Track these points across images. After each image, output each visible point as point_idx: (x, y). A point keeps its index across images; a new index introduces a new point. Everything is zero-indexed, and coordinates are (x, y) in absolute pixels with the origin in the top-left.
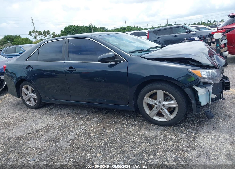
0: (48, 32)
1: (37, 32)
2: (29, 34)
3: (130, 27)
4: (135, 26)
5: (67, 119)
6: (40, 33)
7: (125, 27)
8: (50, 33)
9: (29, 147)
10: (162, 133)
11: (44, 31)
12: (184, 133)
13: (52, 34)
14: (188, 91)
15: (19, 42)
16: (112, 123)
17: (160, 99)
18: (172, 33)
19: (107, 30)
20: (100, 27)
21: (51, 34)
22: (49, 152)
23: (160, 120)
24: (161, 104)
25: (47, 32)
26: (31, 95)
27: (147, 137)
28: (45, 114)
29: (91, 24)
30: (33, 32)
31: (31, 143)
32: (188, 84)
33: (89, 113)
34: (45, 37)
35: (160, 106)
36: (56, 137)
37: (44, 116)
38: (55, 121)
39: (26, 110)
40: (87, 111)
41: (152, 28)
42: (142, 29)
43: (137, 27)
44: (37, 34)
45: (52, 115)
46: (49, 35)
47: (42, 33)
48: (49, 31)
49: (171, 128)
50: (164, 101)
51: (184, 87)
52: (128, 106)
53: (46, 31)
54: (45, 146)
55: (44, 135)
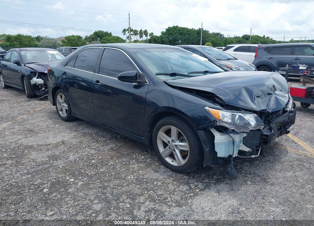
0: (146, 33)
1: (132, 30)
2: (123, 32)
3: (258, 36)
4: (264, 36)
5: (85, 140)
6: (135, 33)
7: (250, 36)
8: (148, 33)
9: (29, 158)
10: (165, 179)
11: (141, 30)
12: (189, 186)
13: (150, 36)
14: (201, 133)
15: (108, 40)
16: (124, 154)
17: (173, 137)
18: (293, 53)
19: (223, 37)
20: (213, 33)
21: (148, 35)
22: (41, 167)
23: (171, 163)
24: (174, 144)
25: (144, 32)
26: (63, 105)
27: (145, 179)
28: (71, 129)
29: (202, 27)
30: (127, 30)
31: (34, 155)
32: (202, 125)
33: (111, 138)
34: (140, 38)
35: (173, 146)
36: (60, 154)
37: (68, 131)
38: (73, 138)
39: (57, 121)
40: (112, 135)
41: (292, 41)
42: (274, 42)
43: (268, 38)
44: (132, 33)
45: (76, 131)
46: (146, 36)
47: (138, 32)
48: (147, 31)
49: (179, 176)
50: (179, 141)
51: (197, 128)
52: (143, 138)
53: (143, 30)
54: (42, 161)
55: (51, 150)
